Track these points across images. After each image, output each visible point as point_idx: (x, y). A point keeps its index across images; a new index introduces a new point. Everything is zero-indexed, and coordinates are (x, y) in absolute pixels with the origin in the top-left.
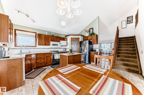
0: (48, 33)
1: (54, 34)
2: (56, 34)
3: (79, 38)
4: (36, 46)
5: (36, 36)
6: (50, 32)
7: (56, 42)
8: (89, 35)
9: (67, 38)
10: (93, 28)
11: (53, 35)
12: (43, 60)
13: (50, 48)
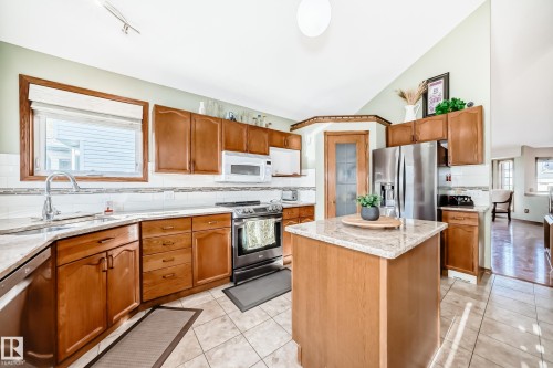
0: (206, 106)
1: (237, 114)
2: (248, 112)
3: (367, 133)
4: (145, 179)
5: (145, 121)
6: (220, 105)
7: (251, 152)
8: (421, 117)
9: (300, 137)
10: (446, 77)
11: (233, 119)
12: (181, 260)
13: (218, 189)
